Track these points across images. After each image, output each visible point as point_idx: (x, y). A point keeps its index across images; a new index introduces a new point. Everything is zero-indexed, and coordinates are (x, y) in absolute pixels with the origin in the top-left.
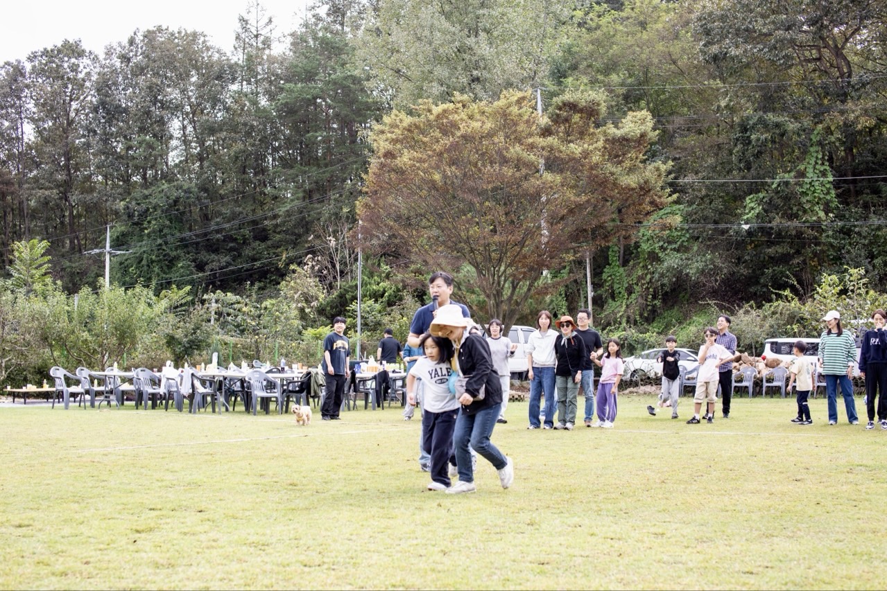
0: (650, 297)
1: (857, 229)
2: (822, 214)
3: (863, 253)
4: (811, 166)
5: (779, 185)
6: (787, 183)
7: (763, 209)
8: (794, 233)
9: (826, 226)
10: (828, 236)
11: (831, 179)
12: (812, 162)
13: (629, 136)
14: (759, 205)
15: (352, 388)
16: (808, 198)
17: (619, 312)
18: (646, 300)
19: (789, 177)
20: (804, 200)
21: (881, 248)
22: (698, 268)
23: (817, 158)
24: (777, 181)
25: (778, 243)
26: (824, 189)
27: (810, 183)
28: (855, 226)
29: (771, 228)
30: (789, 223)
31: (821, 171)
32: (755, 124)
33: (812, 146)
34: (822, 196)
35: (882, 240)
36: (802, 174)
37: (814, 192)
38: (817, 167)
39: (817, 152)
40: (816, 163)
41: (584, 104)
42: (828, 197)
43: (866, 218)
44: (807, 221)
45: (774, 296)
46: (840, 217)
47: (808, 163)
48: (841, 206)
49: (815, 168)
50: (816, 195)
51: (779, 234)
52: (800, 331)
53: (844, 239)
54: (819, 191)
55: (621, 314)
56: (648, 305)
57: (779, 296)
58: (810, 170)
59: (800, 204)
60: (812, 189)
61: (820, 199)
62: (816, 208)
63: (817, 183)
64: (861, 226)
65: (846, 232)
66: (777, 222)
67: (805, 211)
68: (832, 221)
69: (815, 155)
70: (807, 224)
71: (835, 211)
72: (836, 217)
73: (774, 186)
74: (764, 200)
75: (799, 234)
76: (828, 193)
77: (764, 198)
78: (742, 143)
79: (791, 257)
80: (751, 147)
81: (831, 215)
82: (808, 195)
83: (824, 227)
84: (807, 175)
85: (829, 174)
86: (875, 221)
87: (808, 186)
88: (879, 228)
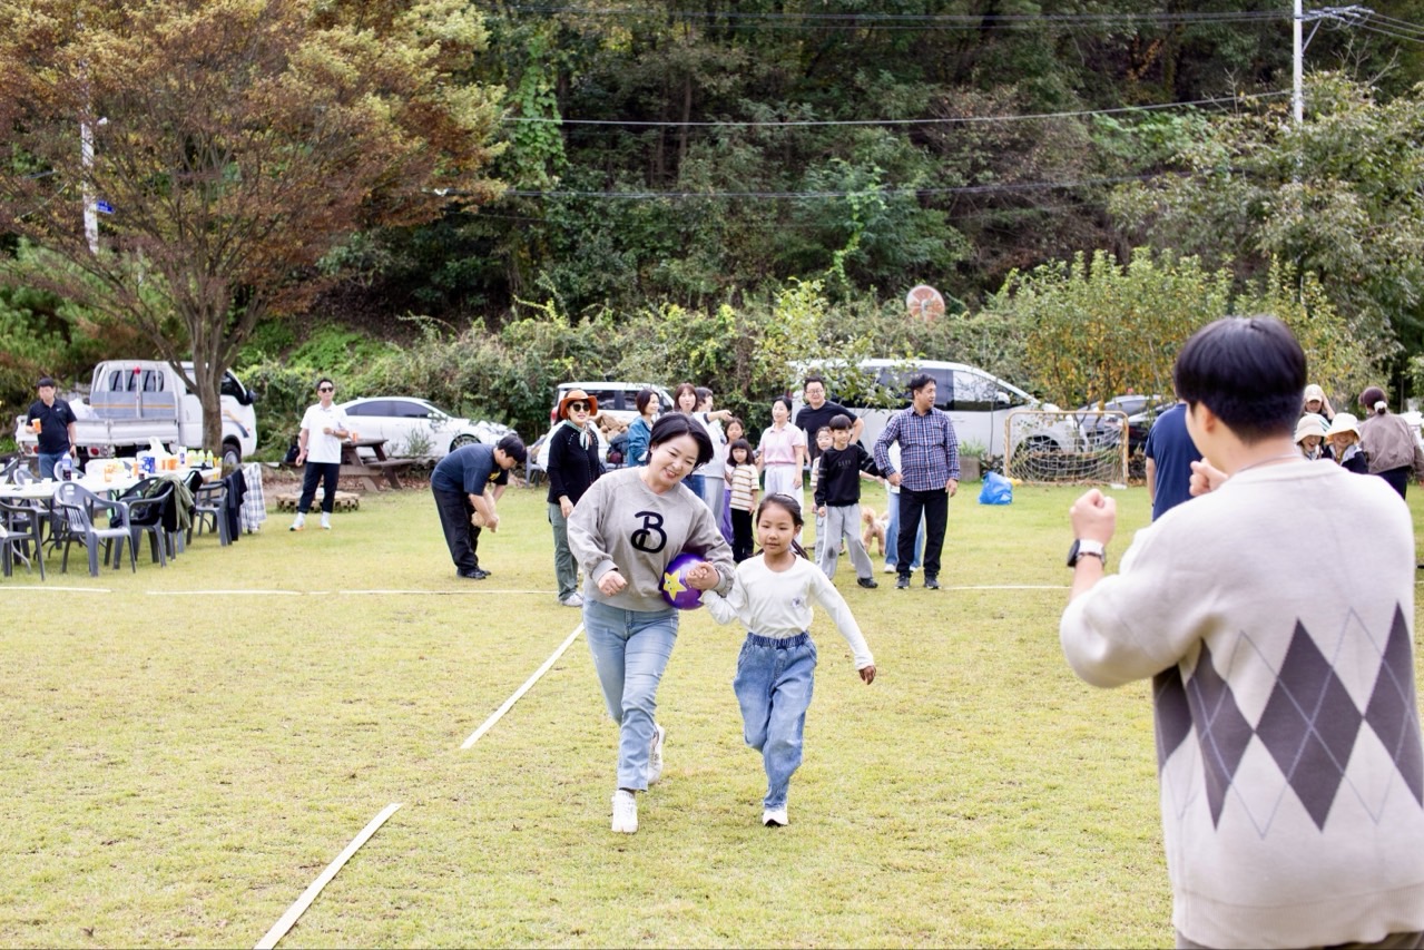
1: (597, 204)
2: (544, 176)
3: (610, 242)
4: (531, 98)
8: (503, 204)
9: (549, 195)
10: (555, 213)
11: (559, 121)
12: (532, 89)
16: (528, 150)
20: (518, 151)
21: (632, 235)
23: (538, 85)
25: (475, 220)
26: (548, 136)
27: (529, 125)
28: (594, 199)
31: (544, 107)
33: (529, 64)
34: (546, 147)
35: (635, 224)
37: (535, 140)
38: (539, 100)
39: (537, 75)
40: (537, 93)
42: (554, 150)
43: (611, 187)
44: (522, 188)
45: (516, 310)
46: (569, 182)
47: (525, 92)
48: (570, 165)
49: (535, 102)
50: (538, 145)
53: (577, 218)
54: (541, 139)
57: (525, 311)
58: (528, 104)
60: (532, 135)
61: (542, 151)
62: (537, 166)
63: (539, 127)
64: (604, 200)
65: (578, 207)
67: (519, 171)
68: (558, 189)
69: (534, 79)
70: (522, 193)
71: (561, 173)
72: (562, 182)
75: (512, 206)
76: (554, 144)
79: (494, 243)
81: (556, 179)
82: (525, 144)
83: (546, 198)
84: (525, 111)
85: (556, 112)
86: (625, 191)
87: (526, 130)
88: (632, 204)
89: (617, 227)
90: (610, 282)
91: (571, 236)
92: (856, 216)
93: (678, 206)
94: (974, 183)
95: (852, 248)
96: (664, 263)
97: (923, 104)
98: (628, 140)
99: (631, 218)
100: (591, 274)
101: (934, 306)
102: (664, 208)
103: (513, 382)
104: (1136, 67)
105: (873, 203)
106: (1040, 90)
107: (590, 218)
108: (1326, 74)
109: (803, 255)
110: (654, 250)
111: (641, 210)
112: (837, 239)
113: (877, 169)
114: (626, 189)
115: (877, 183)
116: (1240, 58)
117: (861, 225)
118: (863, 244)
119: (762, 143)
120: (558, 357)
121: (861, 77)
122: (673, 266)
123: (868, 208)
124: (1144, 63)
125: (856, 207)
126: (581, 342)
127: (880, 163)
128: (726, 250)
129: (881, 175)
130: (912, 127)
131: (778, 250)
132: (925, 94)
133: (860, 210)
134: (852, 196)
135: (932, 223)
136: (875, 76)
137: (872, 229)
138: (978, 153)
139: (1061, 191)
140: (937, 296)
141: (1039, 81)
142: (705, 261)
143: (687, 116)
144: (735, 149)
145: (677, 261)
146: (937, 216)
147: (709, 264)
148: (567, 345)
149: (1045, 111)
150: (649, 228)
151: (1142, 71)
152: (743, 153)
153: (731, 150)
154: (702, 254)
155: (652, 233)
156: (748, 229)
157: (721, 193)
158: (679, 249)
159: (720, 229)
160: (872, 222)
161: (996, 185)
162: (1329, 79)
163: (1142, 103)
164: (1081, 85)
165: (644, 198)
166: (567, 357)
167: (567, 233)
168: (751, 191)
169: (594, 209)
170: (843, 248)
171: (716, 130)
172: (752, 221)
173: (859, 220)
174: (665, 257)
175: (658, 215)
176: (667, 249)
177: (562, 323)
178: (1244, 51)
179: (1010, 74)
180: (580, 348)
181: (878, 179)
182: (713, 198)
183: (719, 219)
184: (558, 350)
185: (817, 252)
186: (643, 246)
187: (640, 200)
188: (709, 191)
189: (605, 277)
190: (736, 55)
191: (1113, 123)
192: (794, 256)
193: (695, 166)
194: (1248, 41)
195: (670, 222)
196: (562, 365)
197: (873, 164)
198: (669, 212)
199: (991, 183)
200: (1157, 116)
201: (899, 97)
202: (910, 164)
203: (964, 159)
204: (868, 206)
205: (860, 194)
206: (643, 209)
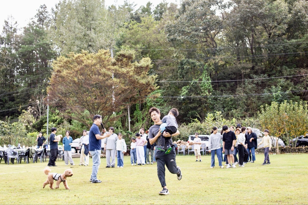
0: (150, 121)
1: (219, 98)
2: (207, 93)
3: (221, 106)
4: (204, 77)
5: (193, 83)
6: (196, 83)
7: (188, 91)
8: (198, 99)
9: (209, 97)
10: (209, 101)
11: (210, 81)
12: (204, 75)
13: (143, 66)
14: (187, 90)
15: (45, 154)
16: (203, 88)
17: (139, 126)
18: (149, 122)
19: (197, 81)
20: (202, 88)
21: (227, 105)
22: (166, 111)
23: (206, 74)
24: (193, 82)
25: (193, 103)
26: (208, 85)
27: (204, 83)
28: (218, 97)
29: (191, 98)
30: (197, 96)
31: (207, 79)
32: (185, 63)
33: (204, 70)
34: (207, 87)
35: (227, 102)
36: (201, 80)
37: (205, 86)
38: (206, 77)
39: (206, 72)
40: (206, 76)
41: (127, 55)
42: (210, 88)
43: (222, 95)
45: (192, 121)
46: (213, 94)
47: (203, 76)
48: (214, 91)
49: (205, 78)
50: (206, 87)
51: (193, 100)
52: (200, 133)
53: (215, 102)
55: (140, 127)
56: (149, 124)
57: (193, 121)
58: (204, 78)
59: (200, 90)
60: (204, 85)
61: (207, 88)
62: (206, 91)
63: (206, 83)
64: (220, 97)
65: (216, 99)
66: (193, 96)
67: (202, 92)
68: (211, 96)
69: (205, 73)
70: (203, 97)
71: (212, 92)
72: (212, 94)
73: (192, 84)
74: (189, 88)
75: (200, 100)
76: (209, 86)
77: (188, 87)
78: (181, 69)
79: (198, 108)
80: (184, 70)
81: (211, 93)
82: (203, 87)
83: (208, 98)
84: (203, 80)
85: (210, 80)
86: (225, 96)
87: (203, 84)
88: (226, 98)
89: (223, 103)
92: (275, 98)
93: (236, 98)
94: (306, 89)
96: (232, 111)
97: (292, 72)
98: (228, 84)
102: (232, 99)
105: (278, 95)
107: (217, 101)
110: (231, 108)
115: (280, 91)
117: (276, 100)
119: (255, 83)
121: (279, 68)
122: (234, 111)
125: (275, 96)
127: (282, 87)
128: (246, 107)
129: (281, 89)
133: (276, 97)
134: (274, 94)
136: (282, 67)
143: (243, 78)
146: (298, 97)
147: (242, 110)
150: (230, 103)
152: (250, 86)
153: (248, 86)
154: (241, 108)
155: (230, 104)
156: (252, 102)
157: (245, 95)
158: (237, 107)
159: (245, 103)
160: (278, 99)
167: (212, 105)
168: (252, 94)
169: (219, 100)
172: (253, 100)
174: (233, 109)
175: (231, 101)
176: (234, 107)
177: (199, 123)
181: (280, 90)
182: (243, 96)
183: (244, 100)
186: (229, 107)
187: (228, 97)
188: (243, 95)
190: (249, 65)
195: (234, 101)
197: (280, 86)
198: (233, 99)
201: (286, 71)
202: (289, 86)
205: (276, 93)
206: (228, 99)
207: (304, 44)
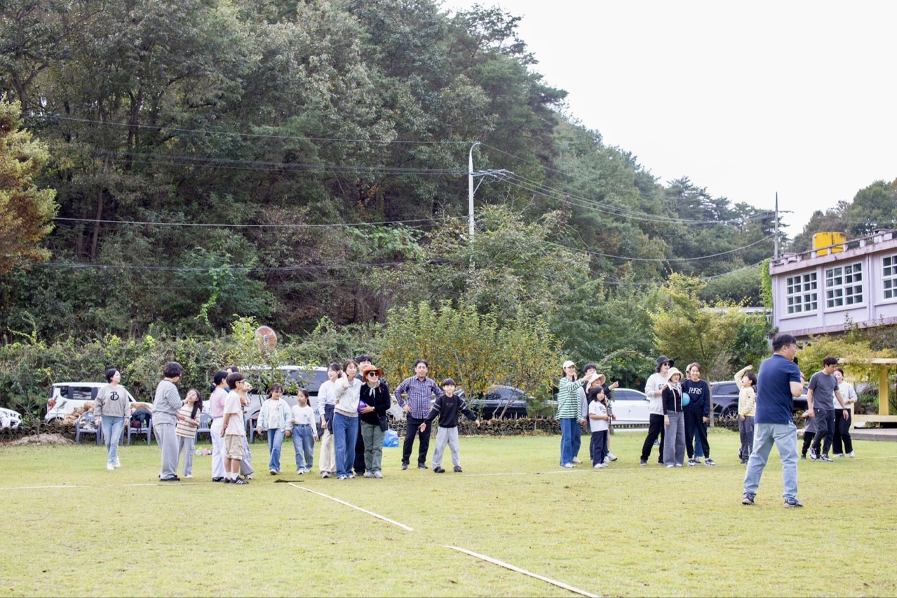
35: (72, 284)
53: (33, 279)
88: (71, 271)
89: (60, 285)
90: (57, 321)
91: (29, 291)
92: (215, 283)
93: (101, 273)
94: (282, 264)
95: (212, 302)
96: (91, 310)
97: (252, 216)
99: (68, 281)
100: (44, 316)
101: (271, 338)
102: (91, 275)
103: (11, 383)
104: (363, 200)
105: (226, 275)
106: (319, 209)
107: (41, 280)
108: (495, 207)
109: (180, 306)
110: (84, 301)
111: (76, 276)
112: (202, 297)
113: (228, 255)
114: (66, 262)
115: (229, 263)
116: (427, 196)
117: (218, 289)
118: (218, 300)
119: (153, 235)
120: (40, 367)
121: (214, 197)
122: (97, 312)
123: (223, 278)
124: (367, 197)
125: (215, 278)
126: (55, 357)
127: (229, 250)
128: (132, 302)
129: (230, 258)
130: (245, 230)
131: (165, 303)
132: (253, 210)
133: (217, 280)
134: (212, 270)
135: (258, 289)
136: (222, 197)
137: (225, 291)
138: (285, 247)
139: (332, 272)
140: (272, 332)
141: (319, 204)
142: (118, 309)
143: (99, 217)
144: (137, 239)
145: (100, 309)
146: (261, 284)
147: (121, 311)
148: (44, 360)
149: (322, 223)
150: (80, 288)
151: (366, 201)
152: (143, 242)
153: (134, 239)
154: (117, 305)
155: (83, 291)
156: (143, 290)
157: (130, 266)
158: (100, 301)
159: (127, 290)
160: (227, 287)
161: (296, 266)
162: (497, 209)
163: (370, 221)
164: (342, 208)
165: (80, 268)
166: (45, 367)
167: (28, 289)
168: (145, 265)
169: (45, 274)
170: (206, 303)
171: (124, 226)
172: (147, 285)
173: (216, 286)
174: (92, 306)
175: (87, 279)
176: (91, 301)
177: (42, 346)
178: (430, 193)
179: (301, 199)
180: (53, 362)
181: (229, 261)
183: (128, 282)
184: (39, 363)
185: (189, 304)
186: (77, 298)
187: (76, 269)
188: (121, 265)
189: (53, 318)
190: (138, 180)
191: (357, 231)
192: (175, 307)
193: (112, 248)
194: (432, 187)
195: (95, 283)
196: (42, 372)
197: (224, 251)
198: (95, 277)
199: (293, 265)
200: (380, 228)
201: (237, 211)
202: (246, 252)
203: (276, 250)
204: (222, 277)
205: (218, 270)
206: (77, 275)
207: (293, 141)
